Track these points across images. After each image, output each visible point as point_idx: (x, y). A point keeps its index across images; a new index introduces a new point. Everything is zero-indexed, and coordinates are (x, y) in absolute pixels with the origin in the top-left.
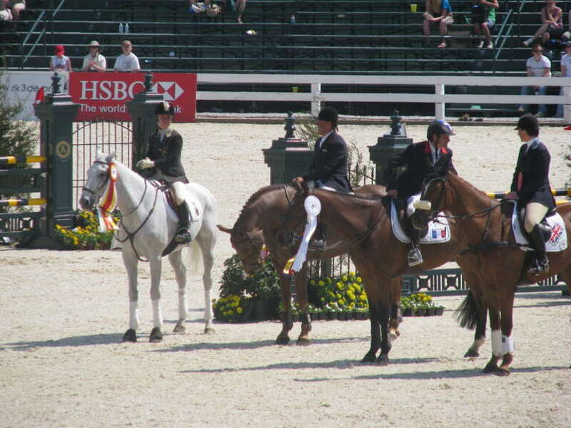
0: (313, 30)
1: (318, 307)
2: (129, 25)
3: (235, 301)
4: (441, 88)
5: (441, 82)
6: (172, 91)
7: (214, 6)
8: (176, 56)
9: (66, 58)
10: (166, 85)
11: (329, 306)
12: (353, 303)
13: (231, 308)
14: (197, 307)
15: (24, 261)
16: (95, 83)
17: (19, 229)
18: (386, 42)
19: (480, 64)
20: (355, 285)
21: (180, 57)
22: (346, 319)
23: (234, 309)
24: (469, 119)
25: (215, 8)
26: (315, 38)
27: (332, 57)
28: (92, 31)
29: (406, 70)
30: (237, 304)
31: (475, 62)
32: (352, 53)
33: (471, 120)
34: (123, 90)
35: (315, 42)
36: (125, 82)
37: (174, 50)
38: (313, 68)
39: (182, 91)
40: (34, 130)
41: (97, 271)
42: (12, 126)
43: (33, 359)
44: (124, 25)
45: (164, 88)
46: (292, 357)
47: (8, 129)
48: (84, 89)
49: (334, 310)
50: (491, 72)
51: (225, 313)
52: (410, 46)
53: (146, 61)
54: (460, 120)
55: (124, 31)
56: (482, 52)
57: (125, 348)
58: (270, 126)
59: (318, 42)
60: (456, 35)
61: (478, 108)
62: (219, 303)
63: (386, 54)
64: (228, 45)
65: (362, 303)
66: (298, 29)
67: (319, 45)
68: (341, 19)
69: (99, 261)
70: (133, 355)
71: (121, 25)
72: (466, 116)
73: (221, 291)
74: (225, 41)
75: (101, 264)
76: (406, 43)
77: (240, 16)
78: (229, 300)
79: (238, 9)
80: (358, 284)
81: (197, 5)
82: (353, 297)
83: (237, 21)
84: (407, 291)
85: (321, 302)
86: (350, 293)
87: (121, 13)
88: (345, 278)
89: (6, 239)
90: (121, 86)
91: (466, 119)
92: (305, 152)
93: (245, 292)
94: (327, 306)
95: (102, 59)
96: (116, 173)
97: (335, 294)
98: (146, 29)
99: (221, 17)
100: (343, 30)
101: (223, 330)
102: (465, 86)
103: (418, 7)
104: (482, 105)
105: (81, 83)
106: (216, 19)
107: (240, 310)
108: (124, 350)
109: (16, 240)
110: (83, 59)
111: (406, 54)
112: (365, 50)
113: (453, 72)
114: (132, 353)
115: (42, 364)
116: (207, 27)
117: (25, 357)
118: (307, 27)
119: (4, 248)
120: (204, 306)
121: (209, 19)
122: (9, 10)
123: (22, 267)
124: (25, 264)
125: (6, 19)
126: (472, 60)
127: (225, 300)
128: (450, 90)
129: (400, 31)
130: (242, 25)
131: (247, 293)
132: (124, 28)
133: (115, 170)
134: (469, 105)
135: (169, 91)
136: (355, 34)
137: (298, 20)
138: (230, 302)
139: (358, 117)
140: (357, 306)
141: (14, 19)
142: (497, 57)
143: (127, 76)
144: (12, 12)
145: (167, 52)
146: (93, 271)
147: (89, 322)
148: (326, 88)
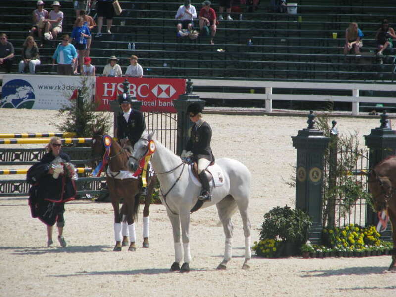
0: (263, 50)
1: (329, 248)
2: (135, 44)
3: (271, 243)
4: (357, 93)
5: (356, 87)
6: (168, 91)
7: (195, 31)
8: (167, 66)
9: (92, 67)
10: (164, 87)
11: (338, 247)
12: (353, 246)
13: (268, 248)
14: (240, 247)
15: (105, 211)
16: (114, 84)
17: (99, 189)
18: (315, 59)
19: (381, 75)
20: (355, 232)
21: (171, 67)
22: (349, 257)
23: (271, 248)
24: (376, 114)
25: (195, 33)
26: (264, 56)
27: (275, 69)
28: (109, 48)
29: (327, 78)
30: (272, 245)
31: (378, 74)
32: (287, 66)
33: (377, 114)
34: (134, 90)
35: (264, 58)
36: (135, 84)
37: (167, 62)
38: (262, 77)
39: (175, 91)
40: (108, 119)
41: (160, 220)
42: (93, 116)
43: (140, 282)
44: (132, 44)
45: (162, 88)
46: (322, 284)
47: (91, 118)
48: (106, 89)
49: (340, 250)
50: (390, 81)
51: (264, 251)
52: (330, 62)
53: (148, 70)
54: (370, 114)
55: (132, 48)
56: (383, 67)
57: (202, 275)
58: (237, 117)
59: (265, 58)
60: (365, 55)
61: (381, 106)
62: (259, 244)
63: (315, 67)
64: (202, 59)
65: (359, 246)
66: (253, 49)
67: (266, 60)
68: (283, 42)
69: (158, 212)
70: (209, 281)
71: (130, 44)
72: (374, 111)
73: (261, 235)
74: (200, 56)
75: (160, 214)
76: (328, 60)
77: (212, 38)
78: (267, 242)
79: (211, 33)
80: (356, 231)
81: (182, 31)
82: (354, 241)
83: (211, 43)
84: (389, 238)
85: (331, 244)
86: (351, 238)
87: (129, 36)
88: (348, 228)
89: (88, 196)
90: (132, 87)
91: (374, 114)
92: (320, 139)
93: (278, 237)
94: (336, 247)
95: (118, 67)
96: (154, 147)
97: (341, 239)
98: (145, 47)
99: (199, 39)
100: (281, 50)
101: (265, 263)
102: (371, 91)
103: (337, 35)
104: (384, 104)
105: (104, 85)
106: (195, 40)
107: (275, 249)
108: (201, 276)
109: (96, 196)
110: (104, 68)
111: (327, 67)
112: (296, 64)
113: (363, 81)
114: (208, 279)
115: (149, 286)
116: (189, 46)
117: (134, 281)
118: (259, 47)
119: (87, 202)
120: (244, 246)
121: (191, 41)
122: (51, 33)
123: (106, 215)
124: (106, 214)
125: (48, 38)
126: (376, 73)
127: (264, 242)
128: (363, 93)
129: (324, 51)
130: (213, 45)
131: (279, 237)
132: (131, 46)
133: (154, 145)
134: (375, 104)
135: (165, 91)
136: (290, 53)
137: (253, 42)
138: (268, 243)
139: (297, 111)
140: (356, 248)
141: (54, 39)
142: (394, 71)
143: (136, 80)
144: (52, 34)
145: (162, 63)
146: (157, 219)
147: (169, 256)
148: (276, 91)
